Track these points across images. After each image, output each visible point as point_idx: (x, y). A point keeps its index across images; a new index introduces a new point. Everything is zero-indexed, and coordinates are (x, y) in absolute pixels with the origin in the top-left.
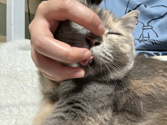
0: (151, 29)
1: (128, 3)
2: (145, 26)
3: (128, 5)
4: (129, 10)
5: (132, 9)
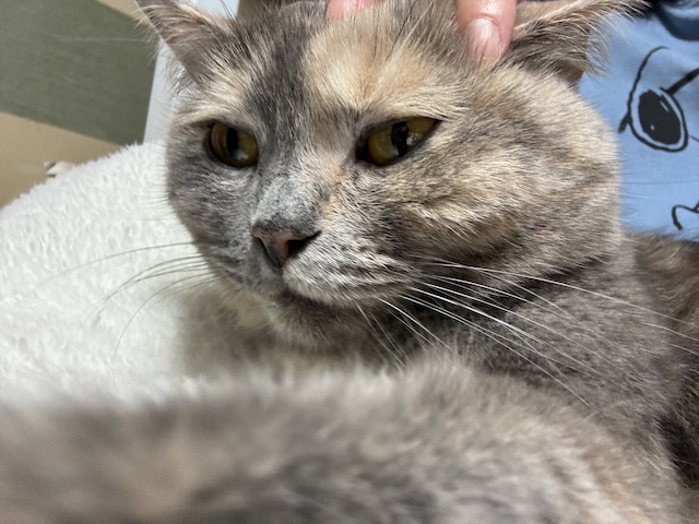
1: (645, 63)
3: (643, 73)
4: (646, 90)
5: (662, 89)
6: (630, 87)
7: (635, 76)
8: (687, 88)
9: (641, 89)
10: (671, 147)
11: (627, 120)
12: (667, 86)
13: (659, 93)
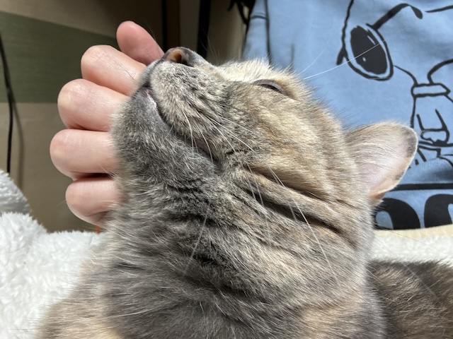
0: (443, 97)
2: (419, 82)
3: (351, 10)
4: (355, 26)
5: (368, 25)
6: (343, 25)
7: (345, 15)
8: (389, 23)
9: (351, 26)
10: (381, 76)
11: (343, 54)
12: (373, 22)
13: (366, 28)
